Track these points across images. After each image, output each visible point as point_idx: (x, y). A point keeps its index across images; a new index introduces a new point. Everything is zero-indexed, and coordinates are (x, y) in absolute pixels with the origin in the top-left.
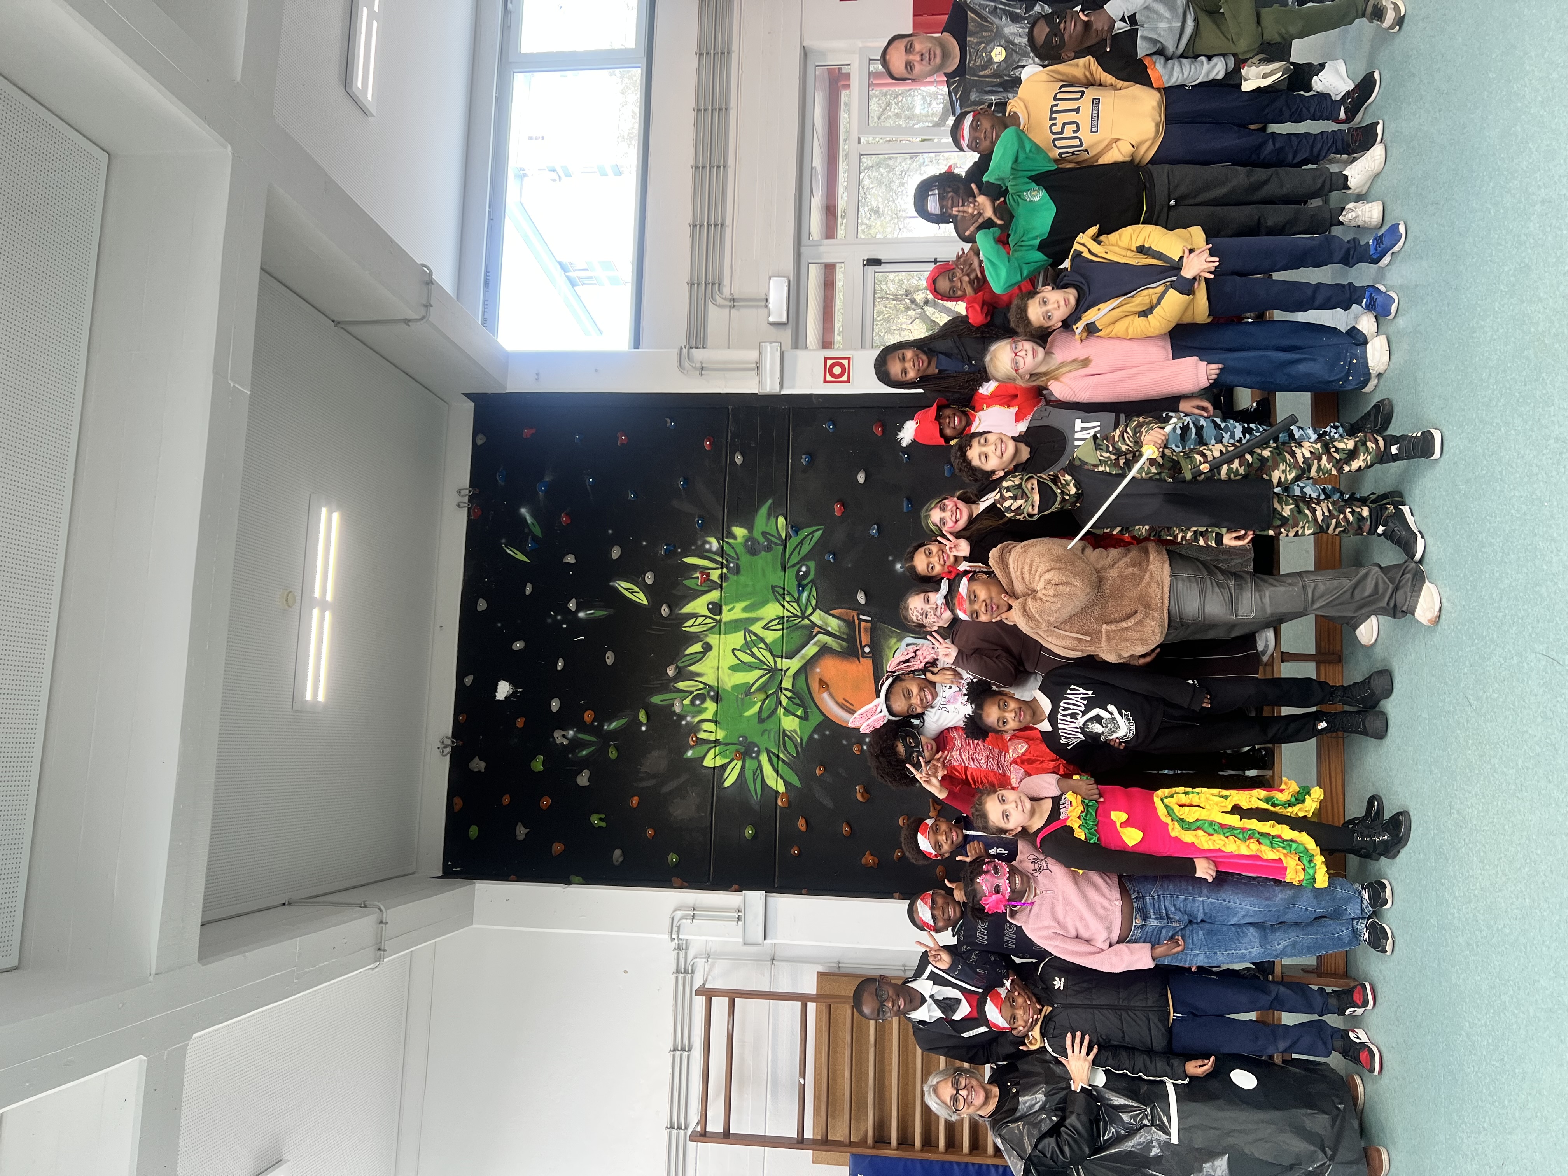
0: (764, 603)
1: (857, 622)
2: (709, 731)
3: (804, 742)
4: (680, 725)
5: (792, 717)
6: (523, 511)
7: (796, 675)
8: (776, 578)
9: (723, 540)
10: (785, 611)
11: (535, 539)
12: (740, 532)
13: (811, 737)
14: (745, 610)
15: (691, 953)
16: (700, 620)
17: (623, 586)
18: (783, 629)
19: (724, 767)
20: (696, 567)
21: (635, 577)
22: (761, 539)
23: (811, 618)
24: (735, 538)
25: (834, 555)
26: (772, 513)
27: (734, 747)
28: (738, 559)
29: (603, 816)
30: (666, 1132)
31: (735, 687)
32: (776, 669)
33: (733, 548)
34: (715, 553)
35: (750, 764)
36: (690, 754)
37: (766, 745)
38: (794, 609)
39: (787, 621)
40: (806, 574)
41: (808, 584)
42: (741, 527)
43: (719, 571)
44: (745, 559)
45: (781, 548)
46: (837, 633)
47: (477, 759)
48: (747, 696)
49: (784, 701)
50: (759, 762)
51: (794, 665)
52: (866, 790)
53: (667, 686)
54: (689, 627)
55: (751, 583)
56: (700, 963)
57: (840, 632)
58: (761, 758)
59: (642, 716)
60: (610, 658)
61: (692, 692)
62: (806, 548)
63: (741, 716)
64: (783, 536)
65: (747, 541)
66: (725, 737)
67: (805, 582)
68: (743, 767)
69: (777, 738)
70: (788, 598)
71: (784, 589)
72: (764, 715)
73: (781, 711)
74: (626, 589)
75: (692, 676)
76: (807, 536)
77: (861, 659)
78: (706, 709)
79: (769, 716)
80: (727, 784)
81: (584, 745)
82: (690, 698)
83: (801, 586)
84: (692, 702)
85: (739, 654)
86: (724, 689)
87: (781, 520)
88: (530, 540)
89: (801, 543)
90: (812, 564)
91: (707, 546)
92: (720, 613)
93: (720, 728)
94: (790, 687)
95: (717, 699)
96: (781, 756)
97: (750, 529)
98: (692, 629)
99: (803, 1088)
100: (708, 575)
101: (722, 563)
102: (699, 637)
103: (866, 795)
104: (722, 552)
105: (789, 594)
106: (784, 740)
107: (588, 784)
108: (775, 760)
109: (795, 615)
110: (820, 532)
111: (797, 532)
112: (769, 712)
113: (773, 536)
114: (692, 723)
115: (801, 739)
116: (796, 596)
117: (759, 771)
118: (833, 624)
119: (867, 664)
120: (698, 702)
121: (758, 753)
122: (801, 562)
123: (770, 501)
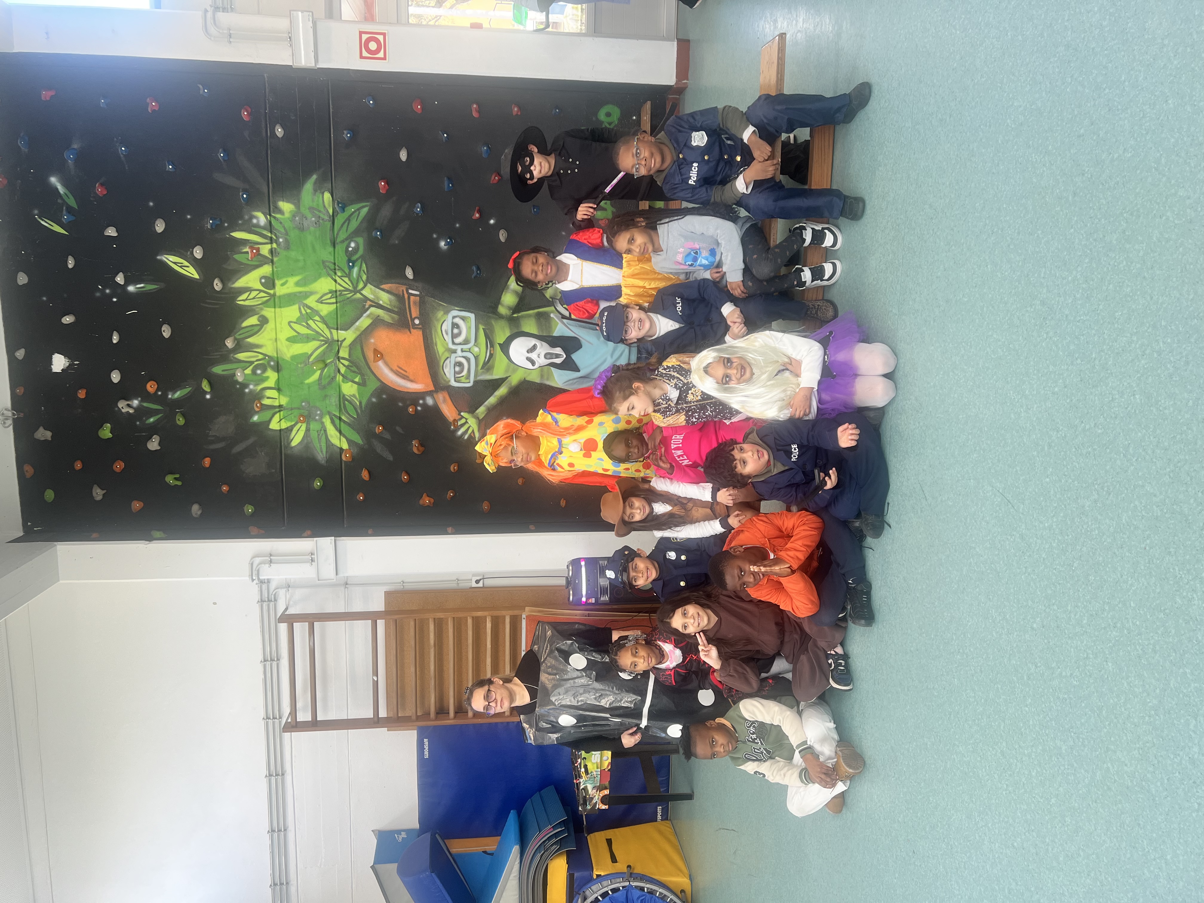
0: (316, 279)
1: (406, 296)
2: (272, 398)
3: (363, 406)
4: (244, 393)
5: (350, 383)
6: (53, 180)
7: (352, 346)
8: (326, 254)
9: (270, 215)
10: (338, 286)
11: (70, 210)
12: (286, 206)
13: (369, 400)
14: (297, 284)
15: (273, 586)
16: (254, 294)
17: (171, 260)
18: (336, 303)
19: (289, 429)
20: (245, 242)
21: (183, 251)
22: (309, 215)
23: (363, 292)
24: (281, 212)
25: (381, 232)
26: (318, 188)
27: (296, 412)
28: (287, 234)
29: (177, 476)
30: (262, 723)
31: (294, 357)
32: (333, 341)
33: (281, 223)
34: (264, 228)
35: (314, 426)
36: (256, 418)
37: (328, 409)
38: (346, 283)
39: (340, 295)
40: (356, 250)
41: (357, 260)
42: (288, 202)
43: (269, 247)
44: (294, 234)
45: (329, 224)
46: (389, 307)
47: (41, 429)
48: (306, 365)
49: (343, 370)
50: (323, 423)
51: (349, 336)
52: (421, 444)
53: (226, 357)
54: (242, 300)
55: (301, 258)
56: (282, 593)
57: (390, 305)
58: (324, 420)
59: (205, 386)
60: (166, 332)
61: (252, 363)
62: (354, 224)
63: (302, 383)
64: (331, 211)
65: (294, 216)
66: (287, 404)
67: (354, 258)
68: (308, 430)
69: (338, 403)
70: (339, 274)
71: (335, 264)
72: (324, 382)
73: (339, 378)
74: (175, 263)
75: (251, 348)
76: (354, 212)
77: (412, 330)
78: (268, 378)
79: (330, 383)
80: (294, 444)
81: (151, 413)
82: (251, 367)
83: (351, 261)
84: (254, 372)
85: (295, 326)
86: (284, 360)
87: (327, 196)
88: (64, 212)
89: (348, 219)
90: (360, 240)
91: (255, 221)
92: (273, 286)
93: (284, 395)
94: (347, 356)
95: (278, 368)
96: (343, 418)
97: (298, 205)
98: (247, 303)
99: (376, 684)
100: (258, 250)
101: (271, 238)
102: (254, 310)
103: (422, 449)
104: (270, 227)
105: (341, 269)
106: (344, 404)
107: (159, 448)
108: (337, 421)
109: (347, 290)
110: (365, 211)
111: (343, 209)
112: (329, 379)
113: (320, 211)
114: (255, 390)
115: (360, 403)
116: (347, 271)
117: (322, 432)
118: (385, 298)
119: (417, 336)
120: (259, 372)
121: (322, 416)
122: (350, 238)
123: (315, 177)
